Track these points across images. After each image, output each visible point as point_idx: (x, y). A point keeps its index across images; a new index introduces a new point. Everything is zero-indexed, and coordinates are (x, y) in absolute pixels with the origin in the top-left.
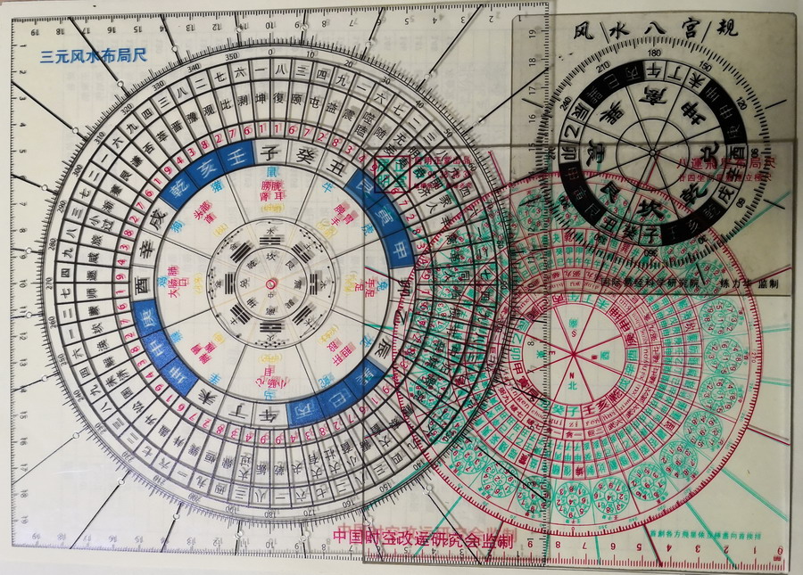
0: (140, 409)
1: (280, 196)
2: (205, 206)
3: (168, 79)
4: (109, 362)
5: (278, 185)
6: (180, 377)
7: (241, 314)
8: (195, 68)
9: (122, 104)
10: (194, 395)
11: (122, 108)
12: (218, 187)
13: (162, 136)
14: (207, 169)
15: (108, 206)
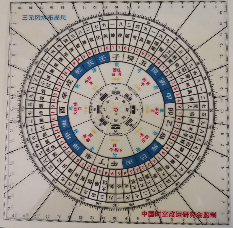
0: (60, 161)
1: (120, 74)
2: (89, 78)
3: (74, 27)
4: (47, 142)
5: (119, 70)
6: (78, 148)
7: (103, 122)
8: (86, 23)
9: (55, 37)
10: (83, 155)
11: (56, 38)
12: (95, 71)
13: (72, 50)
14: (90, 63)
15: (49, 77)
